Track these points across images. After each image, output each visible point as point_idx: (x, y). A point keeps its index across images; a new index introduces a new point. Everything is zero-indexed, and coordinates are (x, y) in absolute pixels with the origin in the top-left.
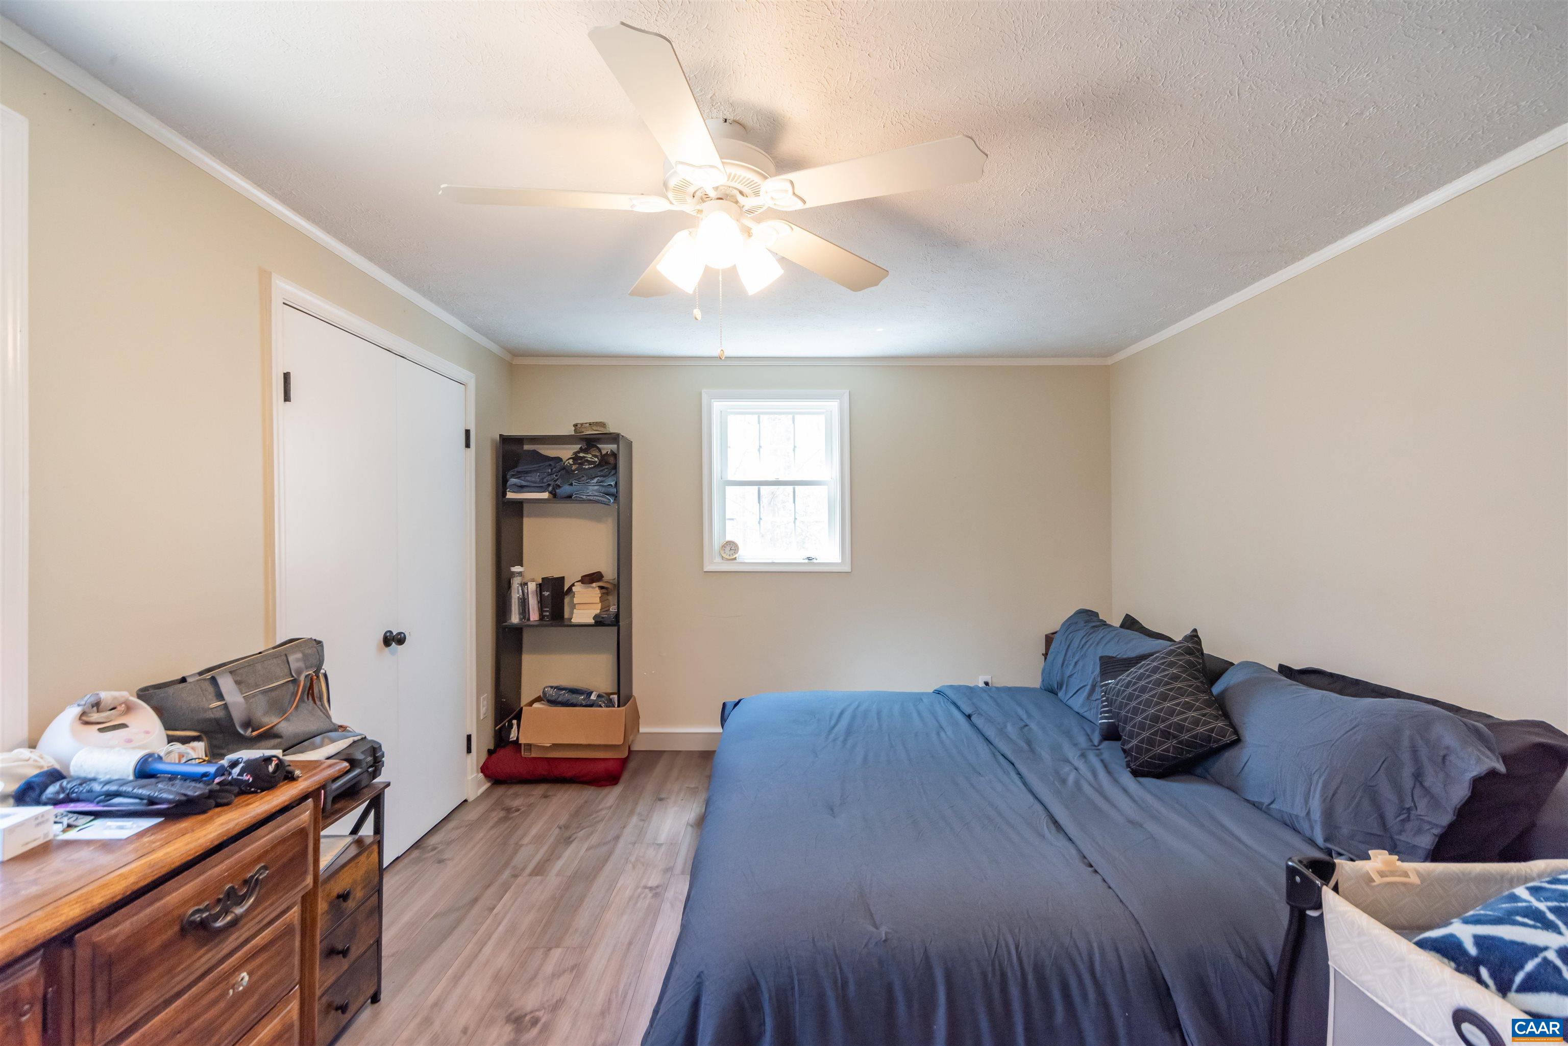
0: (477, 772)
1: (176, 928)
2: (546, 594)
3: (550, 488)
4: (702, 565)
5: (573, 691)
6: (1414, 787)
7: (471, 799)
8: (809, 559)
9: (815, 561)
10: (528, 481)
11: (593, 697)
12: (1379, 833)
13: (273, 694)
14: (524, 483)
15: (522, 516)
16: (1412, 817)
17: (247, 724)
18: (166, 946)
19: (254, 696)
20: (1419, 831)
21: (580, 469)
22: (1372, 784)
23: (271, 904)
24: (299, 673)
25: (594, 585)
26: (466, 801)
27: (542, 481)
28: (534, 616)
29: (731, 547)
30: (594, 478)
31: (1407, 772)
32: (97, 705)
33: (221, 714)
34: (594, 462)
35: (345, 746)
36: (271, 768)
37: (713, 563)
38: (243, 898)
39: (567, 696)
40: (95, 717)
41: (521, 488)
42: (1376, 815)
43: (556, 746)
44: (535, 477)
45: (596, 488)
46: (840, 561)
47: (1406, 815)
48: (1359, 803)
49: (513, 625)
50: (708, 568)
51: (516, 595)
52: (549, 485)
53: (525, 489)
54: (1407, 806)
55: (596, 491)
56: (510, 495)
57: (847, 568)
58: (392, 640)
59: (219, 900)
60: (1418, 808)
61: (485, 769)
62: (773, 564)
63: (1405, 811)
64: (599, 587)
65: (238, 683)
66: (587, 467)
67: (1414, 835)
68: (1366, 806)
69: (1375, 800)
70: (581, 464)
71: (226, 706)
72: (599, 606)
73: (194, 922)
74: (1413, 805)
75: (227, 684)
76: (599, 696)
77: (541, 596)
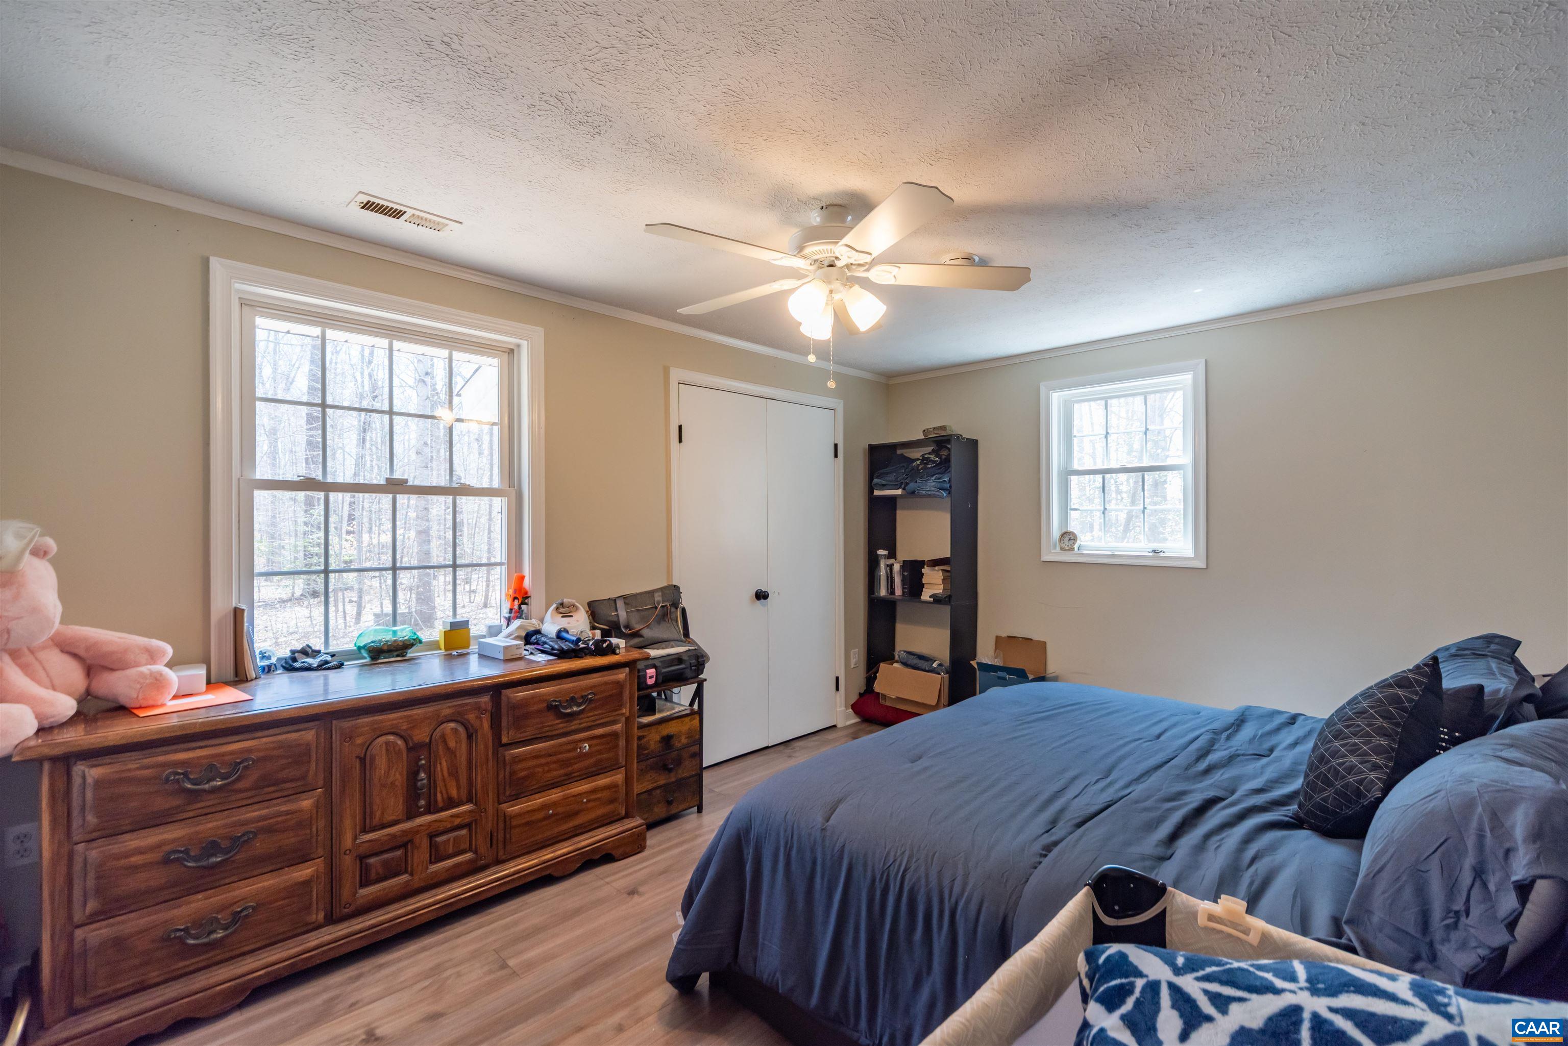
0: (847, 708)
1: (545, 705)
2: (906, 574)
3: (903, 486)
4: (1039, 555)
5: (921, 657)
6: (1473, 885)
7: (839, 726)
8: (1154, 551)
9: (1162, 554)
10: (887, 481)
11: (935, 665)
12: (1413, 933)
13: (643, 613)
14: (884, 482)
15: (895, 510)
16: (1461, 925)
17: (627, 627)
18: (539, 712)
19: (632, 612)
20: (1463, 946)
21: (925, 468)
22: (1423, 869)
23: (599, 714)
24: (659, 604)
25: (937, 568)
26: (835, 726)
27: (896, 480)
28: (898, 592)
29: (1068, 537)
30: (934, 475)
31: (1469, 862)
32: (562, 604)
33: (615, 619)
34: (935, 462)
35: (682, 651)
36: (605, 645)
37: (1052, 554)
38: (579, 705)
39: (916, 661)
40: (561, 610)
41: (883, 487)
42: (1416, 910)
43: (899, 699)
44: (892, 477)
45: (934, 484)
46: (1192, 555)
47: (1452, 920)
48: (1400, 889)
49: (881, 597)
50: (1046, 557)
51: (883, 572)
52: (902, 483)
53: (885, 487)
54: (1456, 908)
55: (933, 486)
56: (877, 493)
57: (1201, 564)
58: (761, 596)
59: (567, 700)
60: (1471, 915)
61: (856, 708)
62: (1113, 556)
63: (1452, 915)
64: (942, 570)
65: (626, 604)
66: (930, 466)
67: (1457, 950)
68: (1408, 894)
69: (1421, 891)
70: (927, 464)
71: (617, 615)
72: (942, 587)
73: (552, 705)
74: (1463, 909)
75: (620, 604)
76: (940, 665)
77: (903, 575)
